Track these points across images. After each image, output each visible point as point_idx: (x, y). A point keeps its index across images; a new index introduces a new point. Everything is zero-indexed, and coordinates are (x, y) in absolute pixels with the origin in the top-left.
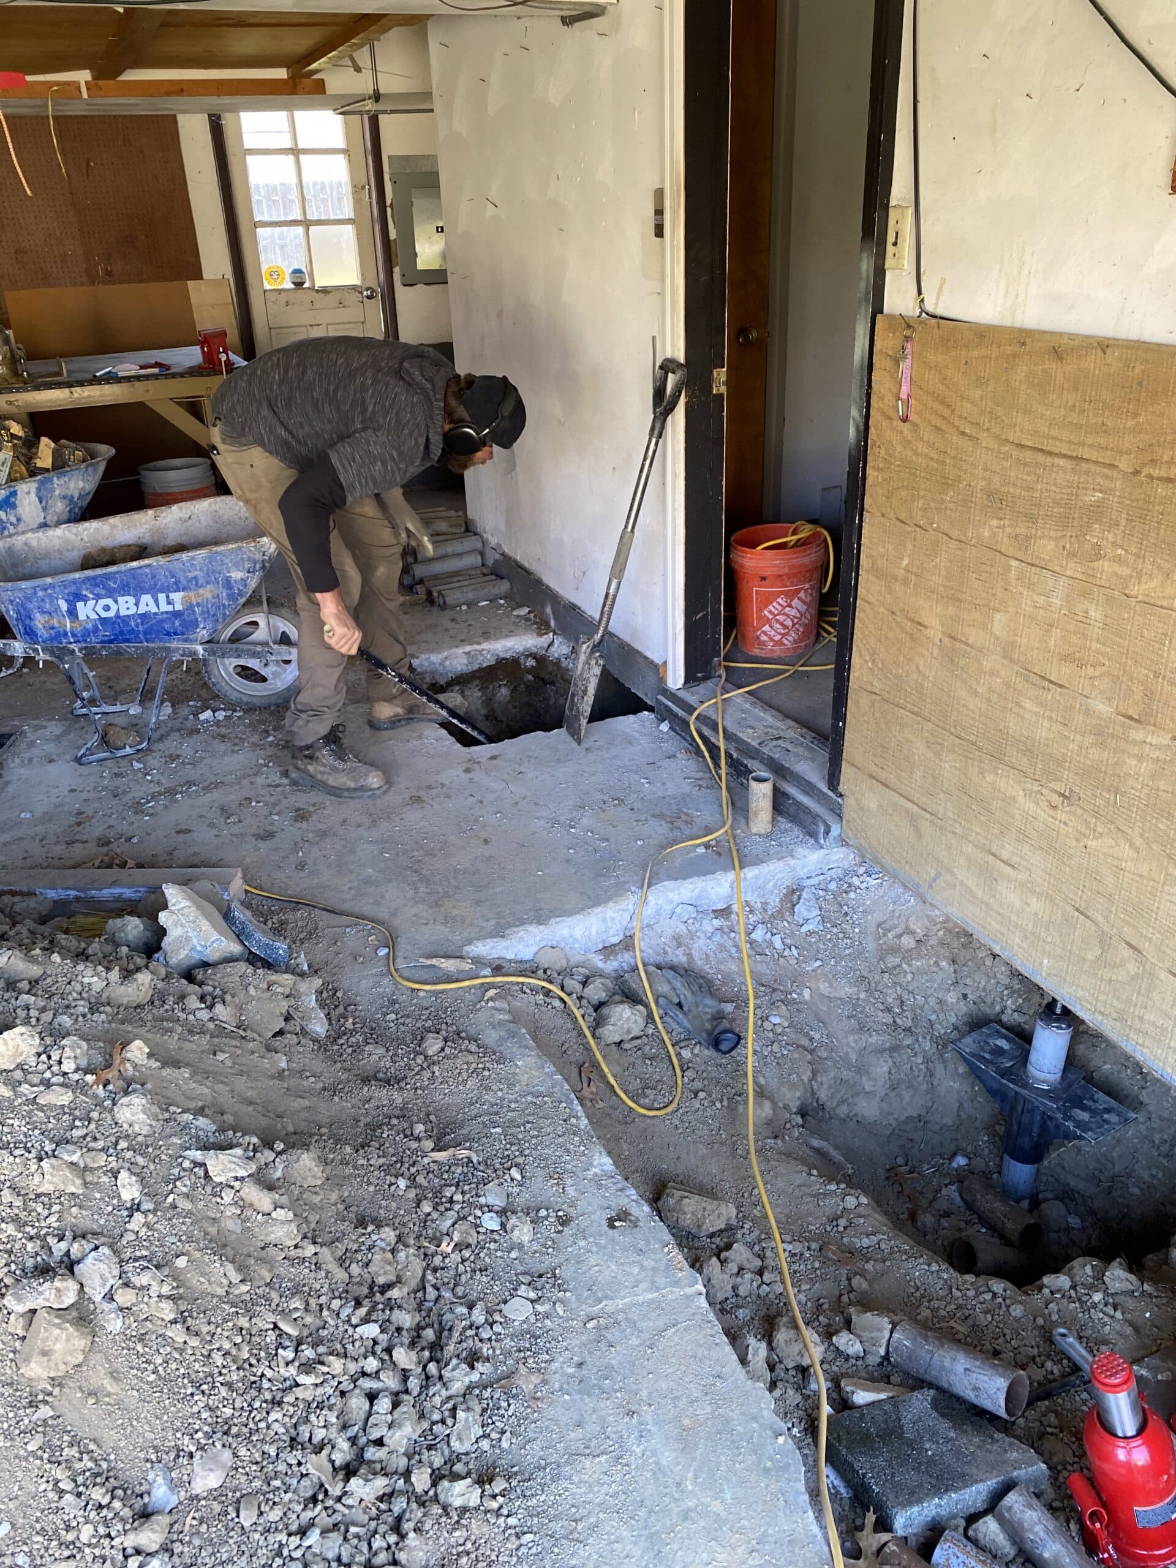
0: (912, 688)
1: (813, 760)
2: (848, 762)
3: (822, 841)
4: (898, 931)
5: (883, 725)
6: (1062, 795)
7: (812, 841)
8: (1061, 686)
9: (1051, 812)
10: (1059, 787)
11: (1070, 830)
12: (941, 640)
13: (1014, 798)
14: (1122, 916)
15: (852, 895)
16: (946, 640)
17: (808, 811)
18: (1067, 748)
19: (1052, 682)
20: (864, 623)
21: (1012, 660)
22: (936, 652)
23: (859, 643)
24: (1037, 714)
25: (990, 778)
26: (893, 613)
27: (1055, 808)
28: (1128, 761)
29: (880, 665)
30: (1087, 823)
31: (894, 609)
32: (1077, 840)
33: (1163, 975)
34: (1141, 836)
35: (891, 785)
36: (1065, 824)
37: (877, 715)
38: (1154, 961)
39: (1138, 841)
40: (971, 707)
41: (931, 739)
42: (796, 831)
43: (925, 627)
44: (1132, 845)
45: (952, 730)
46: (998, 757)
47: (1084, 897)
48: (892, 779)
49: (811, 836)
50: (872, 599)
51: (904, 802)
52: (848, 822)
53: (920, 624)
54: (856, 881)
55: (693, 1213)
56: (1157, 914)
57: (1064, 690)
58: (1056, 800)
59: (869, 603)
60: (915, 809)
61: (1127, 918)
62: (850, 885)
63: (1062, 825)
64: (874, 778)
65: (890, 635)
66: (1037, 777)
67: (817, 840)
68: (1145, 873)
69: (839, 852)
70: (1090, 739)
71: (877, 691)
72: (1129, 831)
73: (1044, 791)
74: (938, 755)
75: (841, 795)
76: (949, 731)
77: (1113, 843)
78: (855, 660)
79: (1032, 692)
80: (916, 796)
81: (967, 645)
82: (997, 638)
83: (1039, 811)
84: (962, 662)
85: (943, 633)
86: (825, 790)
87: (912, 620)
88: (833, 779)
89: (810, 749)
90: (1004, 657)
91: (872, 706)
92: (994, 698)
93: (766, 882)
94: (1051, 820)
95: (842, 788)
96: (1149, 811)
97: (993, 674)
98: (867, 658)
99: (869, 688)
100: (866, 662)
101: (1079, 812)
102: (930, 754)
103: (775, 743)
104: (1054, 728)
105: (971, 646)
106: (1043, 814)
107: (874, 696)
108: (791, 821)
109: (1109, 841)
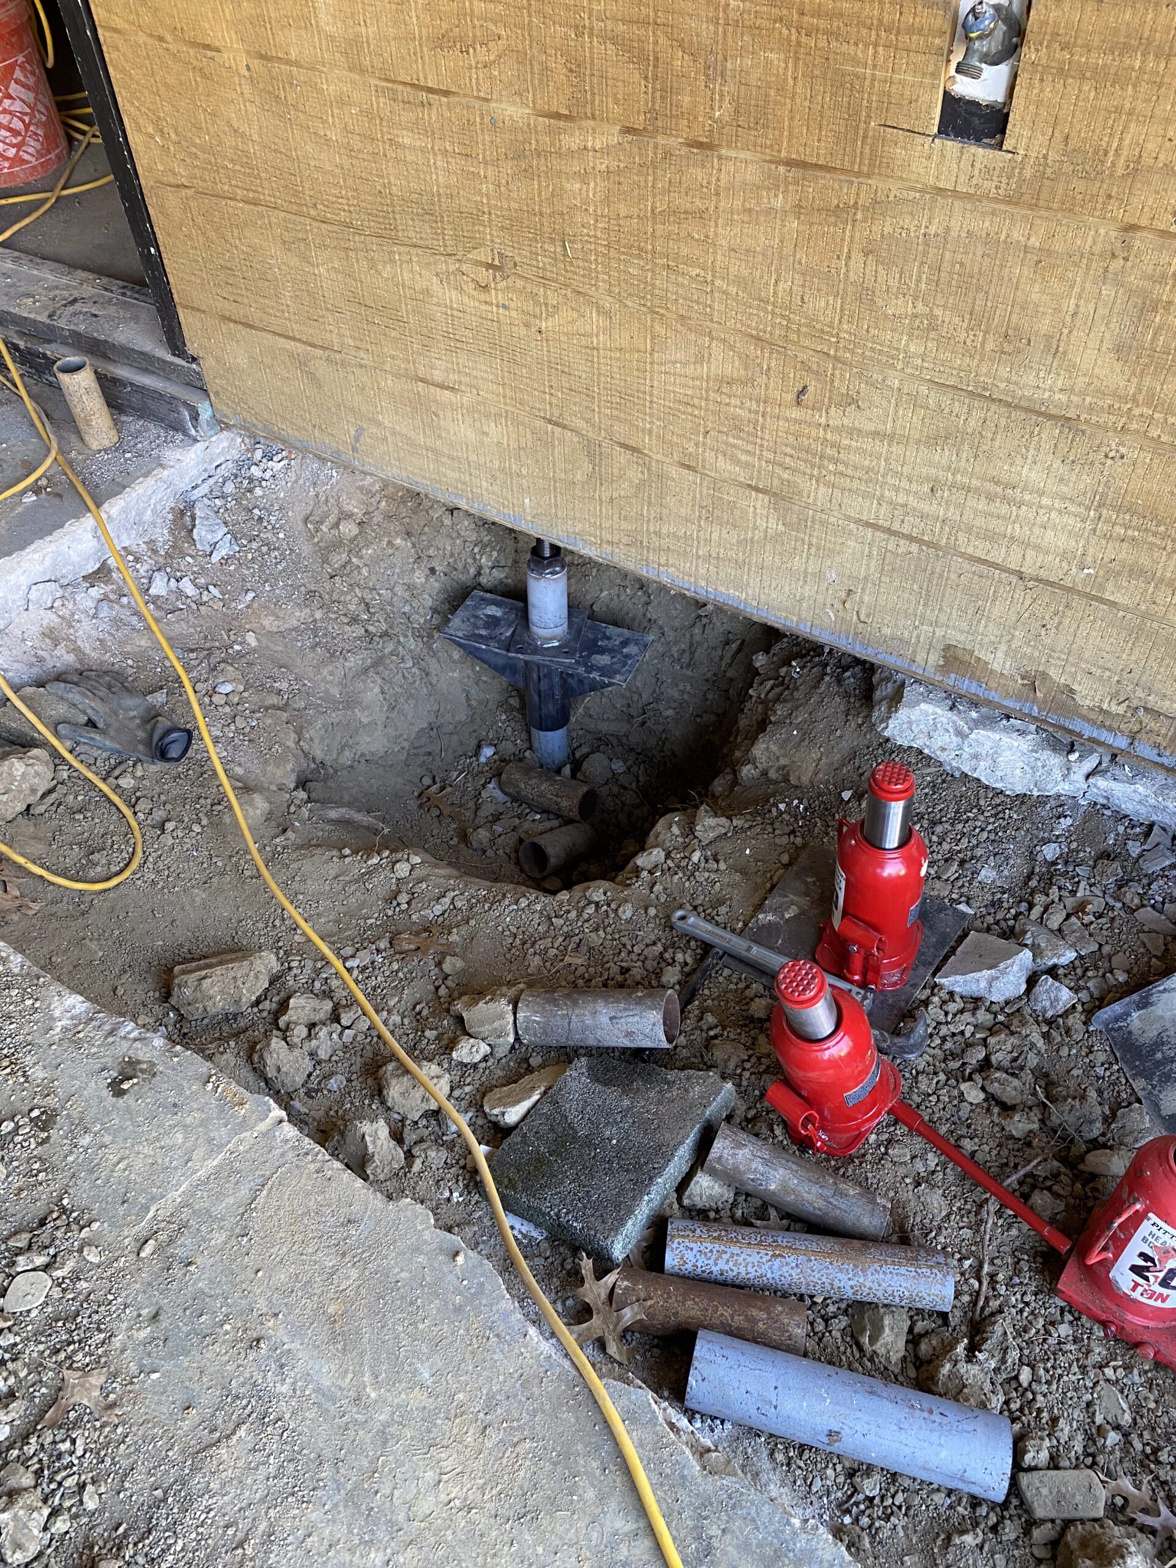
0: (232, 161)
1: (136, 319)
2: (186, 307)
3: (193, 432)
4: (332, 519)
5: (212, 234)
6: (490, 266)
7: (179, 436)
8: (446, 93)
9: (483, 297)
10: (483, 255)
11: (514, 314)
12: (248, 68)
13: (427, 292)
14: (608, 411)
15: (258, 492)
16: (256, 64)
17: (158, 396)
18: (480, 193)
19: (430, 90)
20: (123, 71)
21: (362, 71)
22: (247, 89)
23: (128, 106)
24: (422, 150)
25: (387, 271)
26: (161, 39)
27: (485, 288)
28: (568, 186)
29: (173, 136)
30: (534, 296)
31: (161, 32)
32: (527, 325)
33: (674, 472)
34: (610, 292)
35: (257, 323)
36: (505, 307)
37: (199, 220)
38: (660, 457)
39: (607, 303)
40: (328, 167)
41: (287, 236)
42: (153, 429)
43: (218, 50)
44: (600, 310)
45: (313, 212)
46: (388, 235)
47: (555, 401)
48: (253, 314)
49: (176, 430)
50: (119, 23)
51: (282, 342)
52: (217, 394)
53: (208, 47)
54: (255, 471)
55: (222, 992)
56: (651, 395)
57: (453, 99)
58: (485, 276)
59: (115, 30)
60: (300, 348)
61: (615, 413)
62: (251, 480)
63: (501, 311)
64: (230, 319)
65: (171, 80)
66: (449, 250)
67: (185, 433)
68: (625, 344)
69: (220, 441)
70: (508, 168)
71: (185, 181)
72: (592, 292)
73: (464, 267)
74: (306, 259)
75: (194, 359)
76: (309, 216)
77: (575, 315)
78: (134, 138)
79: (407, 116)
80: (295, 329)
81: (289, 62)
82: (331, 38)
83: (466, 300)
84: (292, 97)
85: (248, 53)
86: (170, 358)
87: (193, 44)
88: (174, 339)
89: (124, 305)
90: (350, 70)
91: (186, 208)
92: (356, 143)
93: (140, 514)
94: (484, 307)
95: (192, 348)
96: (613, 253)
97: (342, 101)
98: (151, 130)
99: (172, 180)
100: (152, 137)
101: (520, 283)
102: (295, 261)
103: (71, 309)
104: (452, 167)
105: (296, 64)
106: (471, 300)
107: (184, 192)
108: (141, 417)
109: (569, 314)
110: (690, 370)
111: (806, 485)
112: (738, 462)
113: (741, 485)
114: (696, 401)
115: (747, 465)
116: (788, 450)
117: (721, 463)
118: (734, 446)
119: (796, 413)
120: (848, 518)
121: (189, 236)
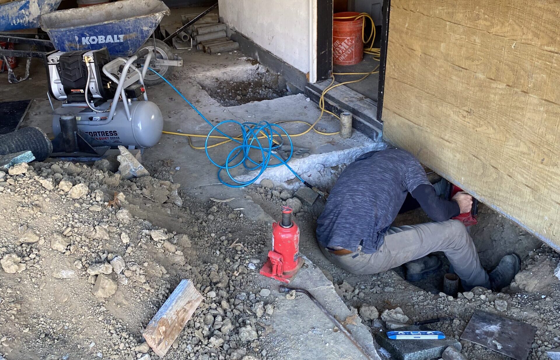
0: (409, 75)
2: (385, 108)
3: (375, 140)
5: (398, 91)
6: (467, 112)
7: (370, 140)
8: (466, 69)
9: (464, 119)
10: (466, 108)
11: (471, 125)
12: (421, 56)
13: (449, 115)
14: (490, 156)
16: (423, 55)
17: (369, 128)
18: (469, 93)
19: (463, 68)
20: (391, 51)
21: (448, 61)
22: (419, 60)
23: (389, 59)
24: (457, 81)
25: (440, 108)
26: (402, 46)
27: (465, 117)
28: (491, 96)
29: (397, 67)
30: (477, 121)
31: (403, 44)
32: (473, 128)
33: (506, 177)
34: (496, 124)
35: (402, 115)
36: (469, 123)
37: (397, 87)
38: (502, 172)
39: (495, 126)
40: (433, 80)
41: (417, 95)
43: (415, 50)
44: (493, 128)
45: (426, 91)
46: (443, 99)
48: (402, 113)
49: (371, 138)
50: (394, 41)
53: (413, 50)
56: (503, 153)
57: (468, 71)
58: (465, 114)
59: (392, 42)
60: (412, 124)
63: (468, 124)
64: (396, 113)
65: (401, 55)
66: (458, 106)
67: (373, 140)
68: (498, 138)
69: (381, 144)
70: (477, 89)
71: (396, 78)
72: (492, 123)
73: (461, 111)
74: (420, 101)
75: (382, 122)
76: (424, 91)
78: (387, 66)
79: (455, 73)
80: (412, 119)
81: (430, 55)
82: (442, 53)
83: (459, 119)
84: (429, 64)
85: (422, 52)
86: (376, 120)
87: (409, 48)
88: (379, 115)
89: (369, 105)
90: (445, 60)
91: (394, 84)
92: (441, 76)
94: (463, 122)
95: (382, 119)
96: (499, 114)
97: (441, 67)
98: (392, 65)
99: (393, 77)
100: (392, 66)
101: (474, 117)
102: (417, 101)
103: (355, 103)
105: (432, 57)
106: (460, 120)
107: (395, 80)
108: (362, 133)
109: (485, 128)
110: (514, 148)
111: (541, 187)
112: (523, 177)
113: (523, 184)
114: (514, 157)
115: (526, 178)
116: (537, 176)
117: (519, 177)
118: (523, 172)
119: (541, 166)
120: (552, 200)
121: (392, 91)
